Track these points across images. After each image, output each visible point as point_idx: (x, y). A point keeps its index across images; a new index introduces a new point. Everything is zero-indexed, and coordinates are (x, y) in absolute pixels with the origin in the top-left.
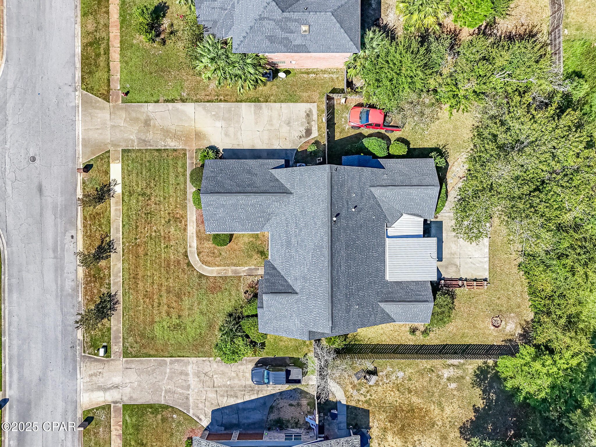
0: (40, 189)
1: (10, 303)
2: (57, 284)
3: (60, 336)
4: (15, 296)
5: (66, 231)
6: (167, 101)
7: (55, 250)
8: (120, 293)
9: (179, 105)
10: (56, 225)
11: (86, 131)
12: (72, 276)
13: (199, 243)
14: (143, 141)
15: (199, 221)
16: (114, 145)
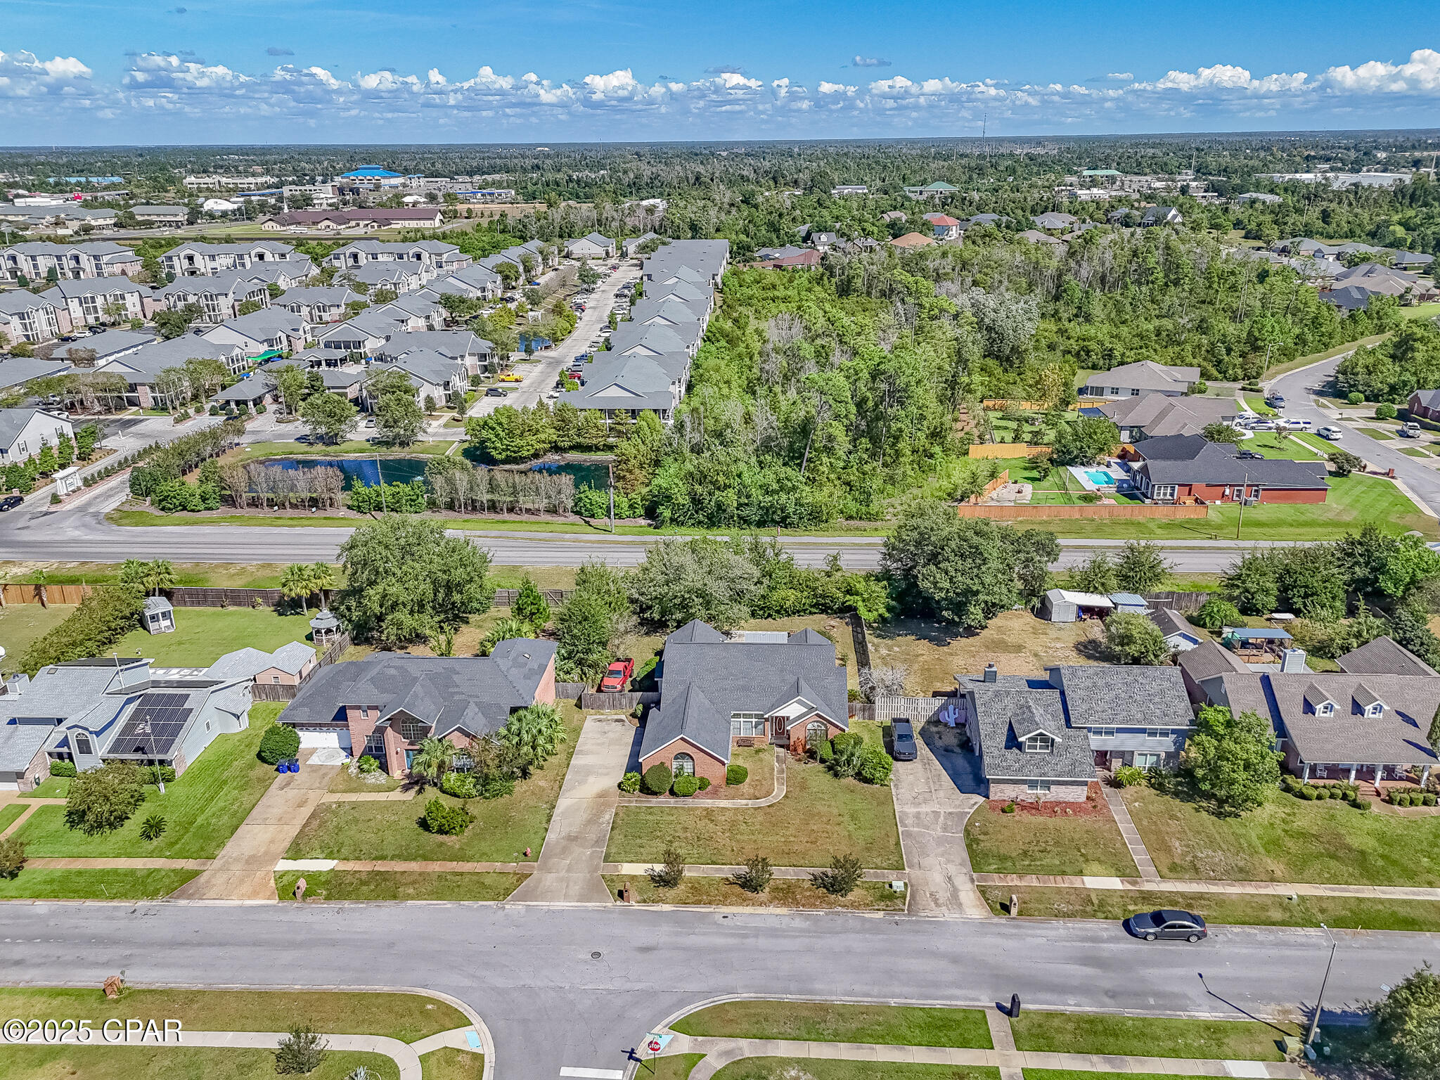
0: (646, 949)
2: (798, 936)
3: (880, 937)
5: (715, 924)
6: (549, 821)
7: (745, 936)
8: (811, 870)
9: (557, 811)
10: (704, 934)
11: (566, 897)
12: (786, 921)
13: (742, 796)
14: (597, 842)
15: (715, 794)
16: (596, 869)
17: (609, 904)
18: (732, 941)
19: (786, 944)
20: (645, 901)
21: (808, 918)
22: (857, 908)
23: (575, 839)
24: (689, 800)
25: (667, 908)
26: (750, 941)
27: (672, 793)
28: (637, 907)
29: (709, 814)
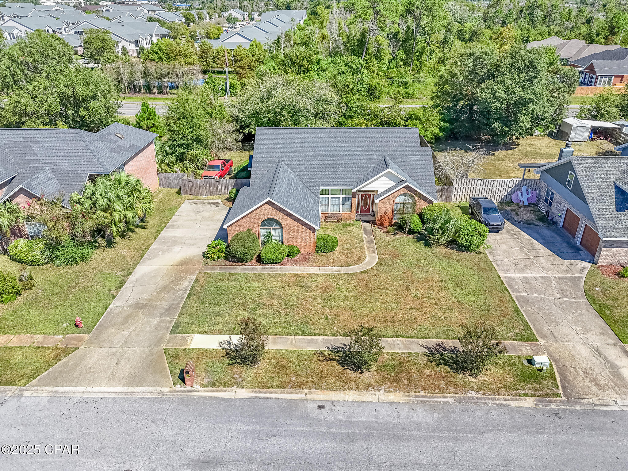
0: (206, 463)
5: (307, 417)
6: (119, 288)
7: (351, 438)
9: (131, 278)
10: (292, 435)
12: (404, 411)
13: (333, 263)
14: (168, 311)
15: (304, 261)
16: (159, 342)
17: (166, 389)
18: (331, 446)
19: (412, 451)
20: (213, 385)
21: (433, 407)
22: (497, 391)
23: (144, 306)
24: (277, 267)
25: (243, 393)
27: (259, 260)
29: (298, 280)
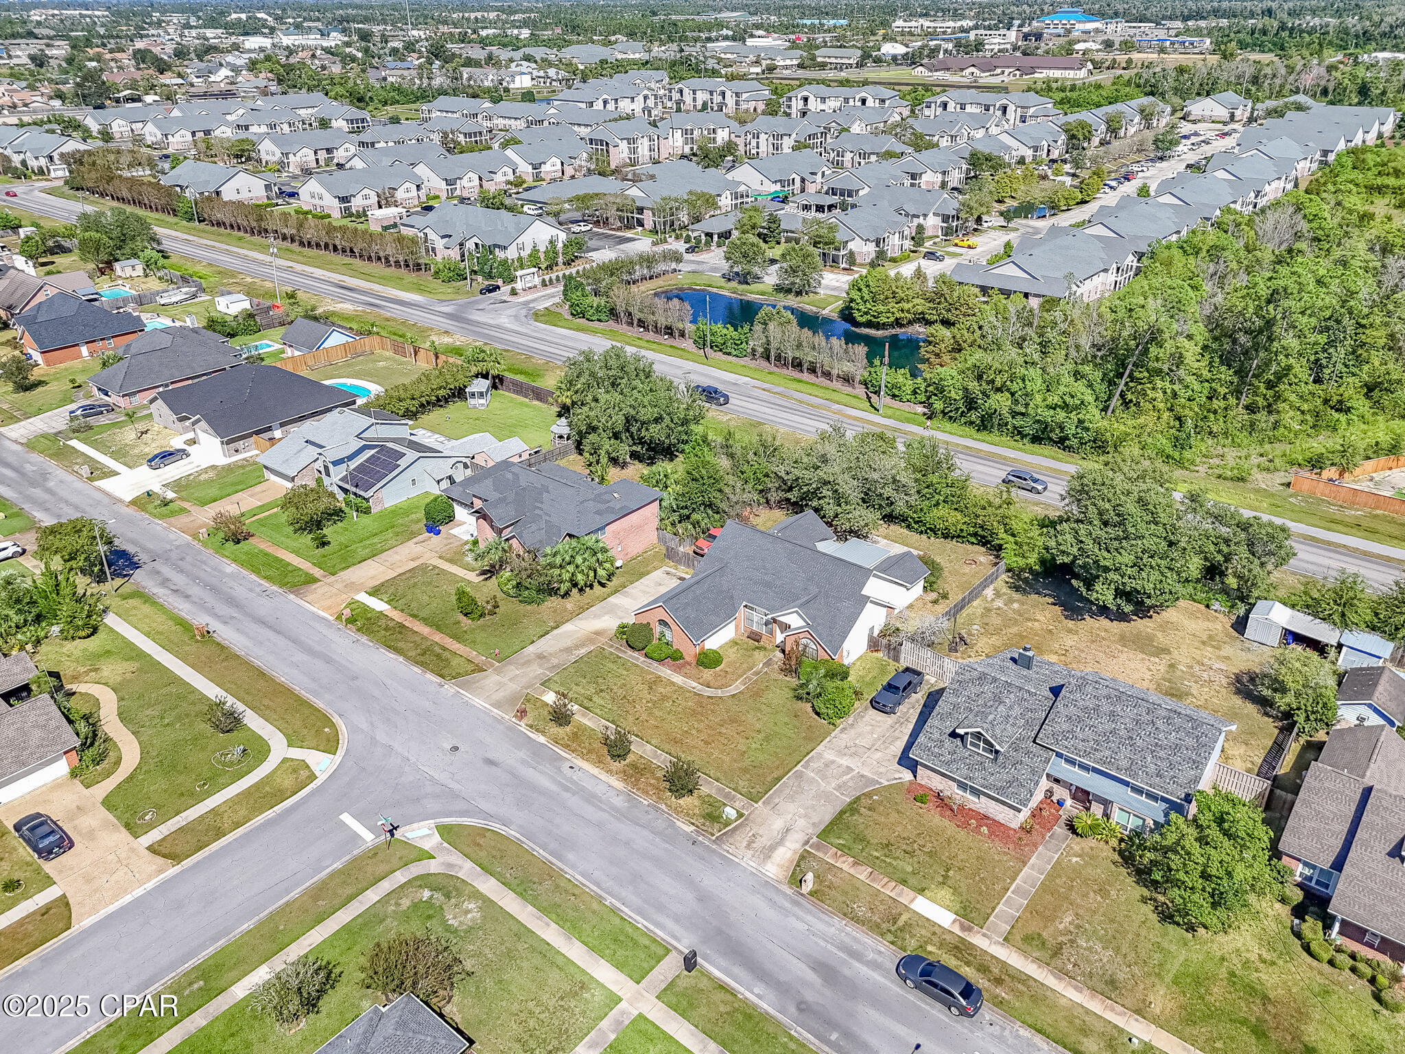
0: (490, 762)
1: (573, 867)
2: (604, 810)
3: (667, 846)
4: (571, 856)
5: (559, 769)
6: (541, 636)
7: (566, 789)
9: (555, 632)
12: (612, 793)
14: (554, 667)
15: (678, 669)
16: (529, 687)
17: (507, 717)
18: (553, 787)
19: (589, 811)
20: (531, 727)
21: (630, 800)
22: (678, 813)
23: (543, 658)
24: (656, 665)
25: (542, 739)
26: (566, 795)
27: (645, 652)
28: (524, 729)
29: (655, 681)
